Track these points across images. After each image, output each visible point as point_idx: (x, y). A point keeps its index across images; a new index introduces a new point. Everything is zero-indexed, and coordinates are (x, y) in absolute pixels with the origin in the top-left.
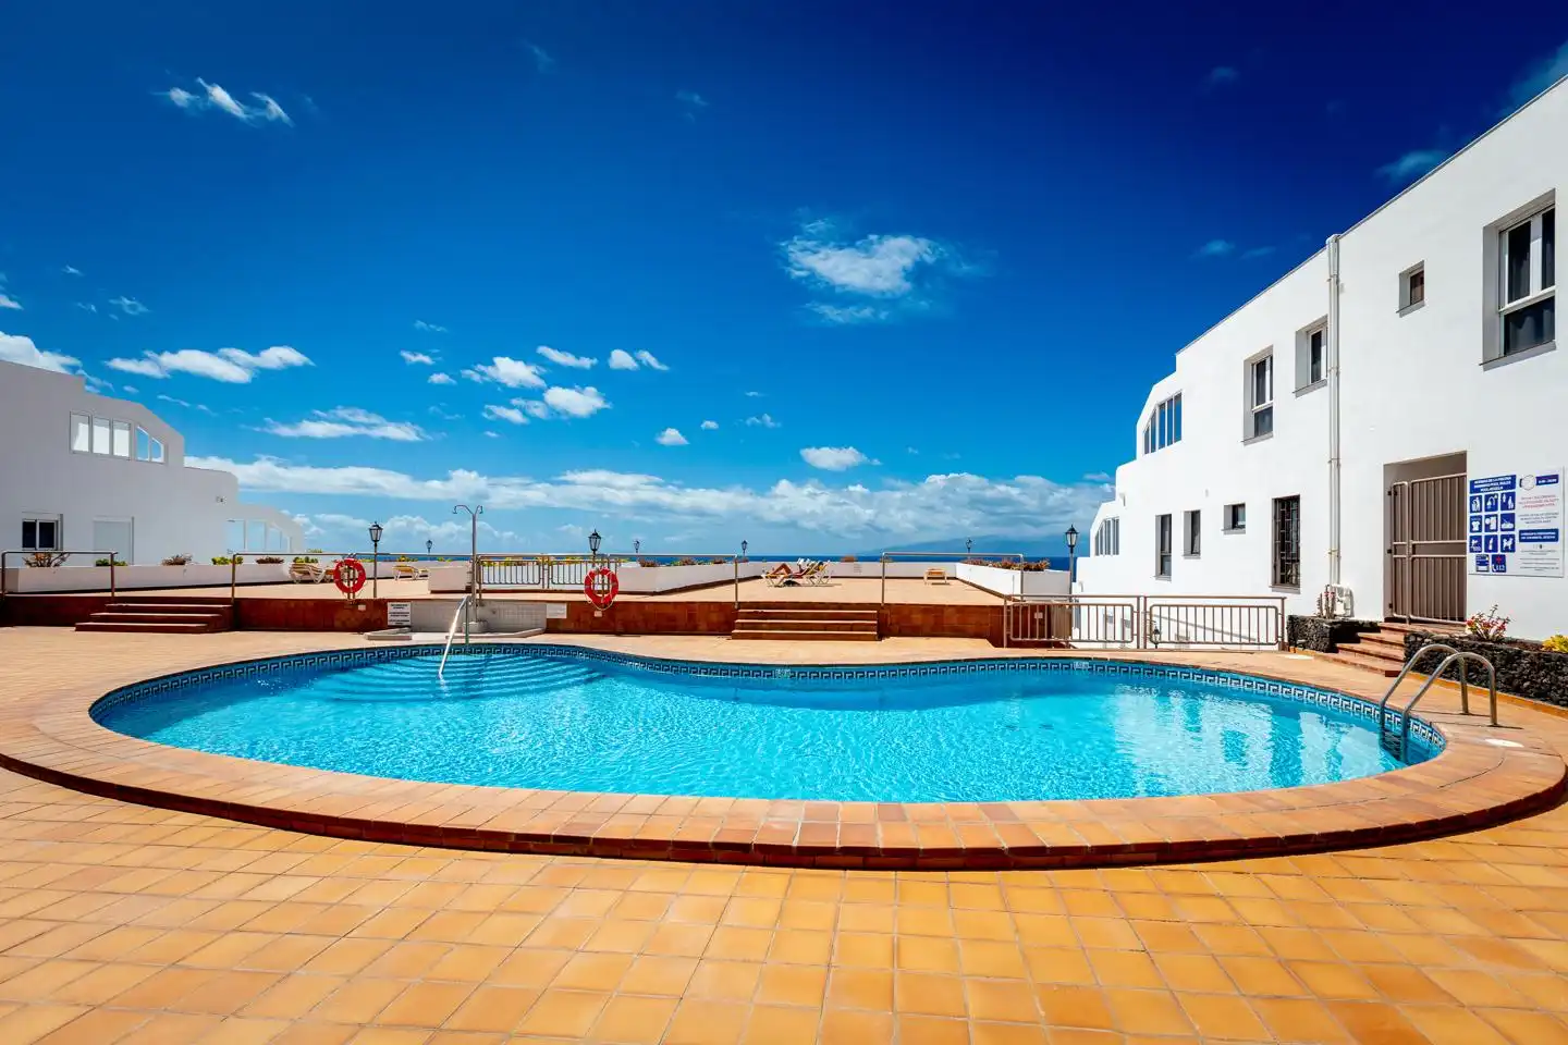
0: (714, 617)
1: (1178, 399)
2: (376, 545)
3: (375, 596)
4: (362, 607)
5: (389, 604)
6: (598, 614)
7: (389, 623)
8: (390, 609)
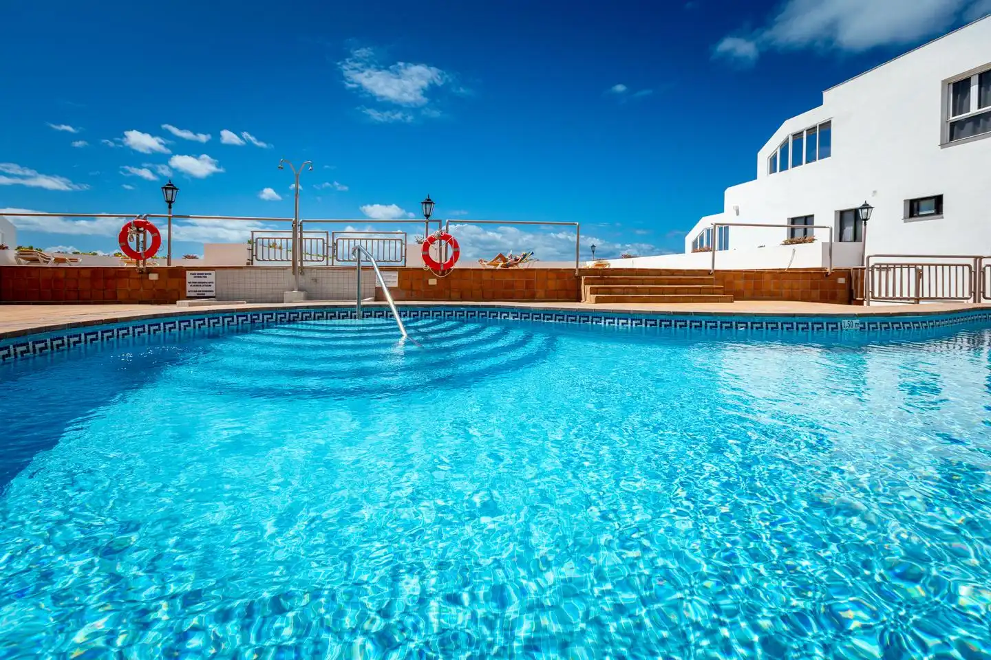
0: (552, 284)
1: (826, 127)
2: (170, 207)
3: (169, 263)
4: (153, 277)
5: (188, 273)
6: (433, 282)
7: (188, 294)
8: (189, 277)
